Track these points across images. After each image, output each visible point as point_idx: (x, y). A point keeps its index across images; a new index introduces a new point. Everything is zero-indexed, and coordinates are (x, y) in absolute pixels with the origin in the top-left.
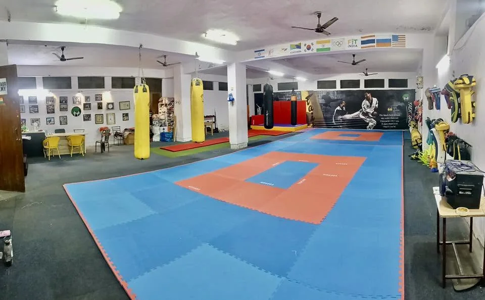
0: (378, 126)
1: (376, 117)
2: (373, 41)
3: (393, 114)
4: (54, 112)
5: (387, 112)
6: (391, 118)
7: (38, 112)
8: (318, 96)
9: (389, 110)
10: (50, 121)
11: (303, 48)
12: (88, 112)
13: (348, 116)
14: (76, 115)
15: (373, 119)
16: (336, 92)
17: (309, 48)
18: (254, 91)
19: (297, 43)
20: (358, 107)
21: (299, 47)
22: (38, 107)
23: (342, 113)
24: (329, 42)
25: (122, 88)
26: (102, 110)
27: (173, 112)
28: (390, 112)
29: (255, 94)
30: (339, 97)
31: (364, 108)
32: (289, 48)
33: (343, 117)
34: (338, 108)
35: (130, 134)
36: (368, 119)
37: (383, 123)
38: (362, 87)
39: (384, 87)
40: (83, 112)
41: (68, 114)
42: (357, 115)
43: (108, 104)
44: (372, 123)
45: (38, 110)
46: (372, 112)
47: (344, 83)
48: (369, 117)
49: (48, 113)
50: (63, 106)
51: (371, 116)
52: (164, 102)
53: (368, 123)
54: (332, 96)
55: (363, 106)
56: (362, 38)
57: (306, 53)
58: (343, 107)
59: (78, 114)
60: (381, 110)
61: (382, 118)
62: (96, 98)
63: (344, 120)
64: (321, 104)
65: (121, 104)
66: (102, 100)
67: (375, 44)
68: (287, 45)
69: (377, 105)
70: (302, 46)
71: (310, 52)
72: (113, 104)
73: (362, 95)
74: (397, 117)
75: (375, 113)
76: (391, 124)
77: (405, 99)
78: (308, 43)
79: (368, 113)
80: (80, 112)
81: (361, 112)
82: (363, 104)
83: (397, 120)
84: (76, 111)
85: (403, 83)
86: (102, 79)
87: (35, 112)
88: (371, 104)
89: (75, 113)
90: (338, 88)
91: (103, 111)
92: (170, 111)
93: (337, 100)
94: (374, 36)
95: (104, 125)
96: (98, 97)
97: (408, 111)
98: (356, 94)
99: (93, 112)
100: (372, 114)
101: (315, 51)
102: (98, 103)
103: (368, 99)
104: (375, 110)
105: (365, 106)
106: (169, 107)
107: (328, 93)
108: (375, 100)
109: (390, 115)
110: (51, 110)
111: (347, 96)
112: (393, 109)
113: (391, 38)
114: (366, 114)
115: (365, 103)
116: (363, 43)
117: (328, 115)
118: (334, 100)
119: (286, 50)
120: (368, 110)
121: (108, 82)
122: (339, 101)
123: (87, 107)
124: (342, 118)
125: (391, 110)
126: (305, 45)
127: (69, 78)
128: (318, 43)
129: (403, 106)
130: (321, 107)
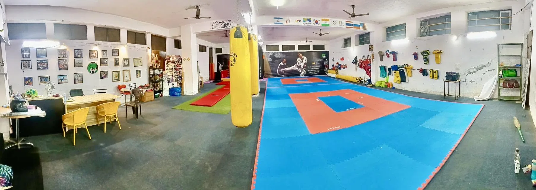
0: (307, 74)
1: (306, 68)
2: (352, 25)
3: (315, 66)
4: (67, 69)
5: (311, 65)
6: (315, 69)
7: (47, 68)
8: (267, 56)
9: (313, 63)
10: (62, 79)
11: (313, 22)
12: (104, 69)
13: (288, 69)
14: (93, 72)
15: (304, 70)
16: (279, 53)
17: (317, 22)
18: (216, 53)
19: (309, 18)
20: (294, 63)
21: (309, 20)
22: (47, 62)
23: (284, 67)
24: (329, 20)
25: (136, 43)
26: (118, 66)
27: (181, 68)
28: (314, 65)
29: (217, 55)
30: (282, 56)
31: (298, 63)
32: (302, 20)
33: (285, 69)
34: (281, 64)
35: (147, 91)
36: (301, 70)
37: (310, 72)
38: (297, 50)
39: (310, 50)
40: (100, 69)
41: (84, 70)
42: (294, 68)
43: (125, 60)
44: (303, 72)
45: (47, 65)
46: (303, 65)
47: (284, 48)
48: (302, 69)
49: (60, 69)
50: (78, 61)
51: (303, 68)
52: (171, 60)
53: (301, 73)
54: (276, 56)
55: (297, 62)
56: (346, 21)
57: (315, 25)
58: (284, 63)
59: (95, 70)
60: (309, 64)
61: (309, 69)
62: (113, 52)
63: (285, 71)
64: (269, 61)
65: (136, 60)
66: (118, 55)
67: (353, 27)
68: (301, 18)
69: (306, 61)
70: (312, 20)
71: (317, 25)
72: (128, 60)
73: (297, 55)
74: (318, 68)
75: (305, 66)
76: (315, 72)
77: (323, 56)
78: (317, 19)
79: (300, 66)
80: (97, 68)
81: (296, 65)
82: (297, 60)
83: (318, 69)
84: (93, 67)
85: (322, 47)
86: (118, 31)
87: (45, 68)
88: (303, 60)
89: (91, 70)
90: (281, 50)
91: (120, 68)
92: (178, 68)
93: (280, 58)
94: (352, 22)
95: (121, 83)
96: (115, 52)
97: (325, 64)
98: (292, 54)
99: (110, 68)
100: (303, 67)
101: (321, 25)
102: (115, 59)
103: (301, 58)
104: (305, 64)
105: (299, 62)
106: (177, 64)
107: (274, 54)
108: (305, 58)
109: (314, 67)
110: (63, 67)
111: (287, 55)
112: (315, 63)
113: (360, 24)
114: (299, 67)
115: (299, 60)
116: (347, 24)
117: (274, 69)
118: (278, 59)
119: (300, 21)
120: (301, 64)
121: (124, 35)
122: (281, 59)
123: (104, 63)
124: (283, 70)
125: (314, 63)
126: (314, 20)
127: (85, 27)
128: (323, 20)
129: (322, 61)
130: (269, 63)
